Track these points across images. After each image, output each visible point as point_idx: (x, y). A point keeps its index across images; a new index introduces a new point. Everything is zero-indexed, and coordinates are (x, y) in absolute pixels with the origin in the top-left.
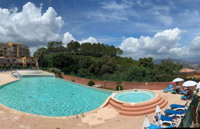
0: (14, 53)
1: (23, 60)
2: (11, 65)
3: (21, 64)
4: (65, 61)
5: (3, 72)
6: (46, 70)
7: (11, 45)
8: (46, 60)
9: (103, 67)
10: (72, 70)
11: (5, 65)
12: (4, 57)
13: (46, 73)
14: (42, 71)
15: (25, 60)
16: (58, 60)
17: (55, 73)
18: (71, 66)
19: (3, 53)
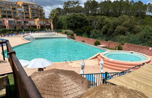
0: (25, 14)
1: (37, 22)
2: (23, 27)
3: (35, 27)
4: (79, 23)
5: (14, 36)
6: (60, 32)
7: (21, 5)
8: (61, 22)
9: (117, 28)
10: (84, 31)
11: (15, 28)
12: (13, 19)
13: (60, 35)
14: (56, 33)
15: (38, 21)
16: (71, 22)
17: (68, 35)
18: (84, 28)
19: (12, 14)
